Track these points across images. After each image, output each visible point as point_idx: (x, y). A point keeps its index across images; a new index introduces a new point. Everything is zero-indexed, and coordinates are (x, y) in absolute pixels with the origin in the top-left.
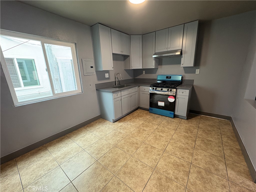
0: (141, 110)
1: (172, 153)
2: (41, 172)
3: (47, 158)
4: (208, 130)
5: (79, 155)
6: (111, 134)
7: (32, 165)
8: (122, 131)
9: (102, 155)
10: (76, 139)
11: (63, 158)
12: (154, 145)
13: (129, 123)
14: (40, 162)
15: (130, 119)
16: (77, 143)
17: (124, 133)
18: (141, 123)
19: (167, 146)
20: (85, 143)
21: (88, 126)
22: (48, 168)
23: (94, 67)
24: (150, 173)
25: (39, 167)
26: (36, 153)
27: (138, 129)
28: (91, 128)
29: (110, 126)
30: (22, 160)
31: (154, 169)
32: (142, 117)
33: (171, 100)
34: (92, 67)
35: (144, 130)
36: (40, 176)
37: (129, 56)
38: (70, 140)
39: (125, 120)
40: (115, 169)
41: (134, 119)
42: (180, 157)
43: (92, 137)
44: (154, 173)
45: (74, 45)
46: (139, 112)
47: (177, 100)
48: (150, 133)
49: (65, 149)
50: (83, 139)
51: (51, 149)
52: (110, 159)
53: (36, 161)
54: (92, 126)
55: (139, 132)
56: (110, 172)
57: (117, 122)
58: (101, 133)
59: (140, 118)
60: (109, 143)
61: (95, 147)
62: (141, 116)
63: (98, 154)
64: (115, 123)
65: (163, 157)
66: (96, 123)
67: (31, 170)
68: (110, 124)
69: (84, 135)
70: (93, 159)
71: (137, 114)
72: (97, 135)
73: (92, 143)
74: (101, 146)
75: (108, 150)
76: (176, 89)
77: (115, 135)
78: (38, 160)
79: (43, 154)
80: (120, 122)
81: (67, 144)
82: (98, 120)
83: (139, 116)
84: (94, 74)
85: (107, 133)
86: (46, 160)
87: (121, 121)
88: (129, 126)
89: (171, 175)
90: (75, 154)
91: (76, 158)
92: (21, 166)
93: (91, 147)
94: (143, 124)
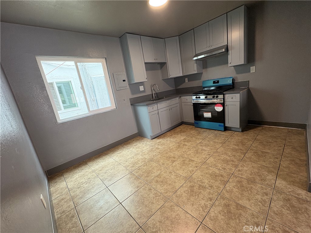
0: (186, 125)
1: (212, 165)
2: (82, 180)
3: (87, 170)
4: (267, 142)
5: (115, 167)
6: (148, 150)
7: (75, 175)
8: (160, 147)
9: (137, 168)
10: (113, 155)
11: (101, 170)
12: (193, 158)
13: (169, 139)
14: (81, 173)
15: (171, 135)
16: (114, 158)
17: (161, 149)
18: (182, 138)
19: (208, 158)
20: (121, 158)
21: (125, 144)
22: (88, 177)
23: (126, 80)
24: (183, 182)
25: (81, 177)
26: (78, 166)
27: (178, 144)
28: (128, 145)
29: (148, 143)
30: (67, 172)
31: (189, 179)
32: (186, 132)
33: (219, 109)
34: (124, 81)
35: (184, 145)
36: (82, 182)
37: (166, 63)
38: (107, 156)
39: (164, 137)
40: (148, 178)
41: (175, 134)
42: (221, 168)
43: (128, 153)
44: (187, 182)
45: (104, 60)
46: (183, 128)
47: (226, 108)
48: (191, 148)
49: (102, 164)
50: (119, 155)
51: (90, 164)
52: (144, 170)
53: (78, 173)
54: (129, 143)
55: (179, 147)
56: (142, 181)
57: (156, 139)
58: (137, 150)
59: (183, 134)
60: (145, 158)
61: (131, 161)
62: (184, 132)
63: (133, 167)
64: (153, 140)
65: (201, 169)
66: (134, 140)
67: (75, 179)
68: (147, 141)
69: (121, 151)
70: (128, 171)
71: (180, 129)
72: (133, 151)
73: (128, 158)
74: (137, 161)
75: (143, 163)
76: (224, 95)
77: (152, 150)
78: (80, 172)
79: (83, 167)
80: (158, 139)
81: (104, 159)
82: (136, 138)
83: (181, 132)
84: (127, 88)
85: (144, 149)
86: (87, 172)
87: (160, 137)
88: (168, 142)
89: (206, 184)
90: (111, 167)
91: (112, 170)
92: (66, 176)
93: (126, 161)
94: (184, 139)
